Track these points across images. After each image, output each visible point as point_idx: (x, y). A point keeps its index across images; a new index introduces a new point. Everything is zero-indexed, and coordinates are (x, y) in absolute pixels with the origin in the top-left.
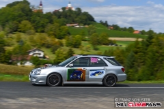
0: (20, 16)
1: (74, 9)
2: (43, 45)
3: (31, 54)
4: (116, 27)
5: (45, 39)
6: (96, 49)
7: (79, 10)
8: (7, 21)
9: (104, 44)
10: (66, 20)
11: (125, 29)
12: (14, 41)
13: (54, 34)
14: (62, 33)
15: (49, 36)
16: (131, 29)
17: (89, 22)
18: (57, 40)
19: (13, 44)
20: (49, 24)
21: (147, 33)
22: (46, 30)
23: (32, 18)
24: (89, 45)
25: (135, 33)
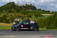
0: (11, 7)
1: (29, 5)
2: (19, 17)
3: (15, 20)
4: (44, 11)
5: (20, 15)
6: (37, 18)
7: (31, 5)
8: (7, 9)
9: (40, 16)
10: (27, 8)
11: (47, 11)
12: (9, 16)
13: (23, 13)
14: (25, 13)
15: (21, 14)
16: (49, 11)
17: (34, 9)
18: (24, 15)
19: (9, 17)
20: (21, 10)
21: (54, 12)
22: (20, 12)
23: (16, 8)
24: (34, 17)
25: (50, 12)
